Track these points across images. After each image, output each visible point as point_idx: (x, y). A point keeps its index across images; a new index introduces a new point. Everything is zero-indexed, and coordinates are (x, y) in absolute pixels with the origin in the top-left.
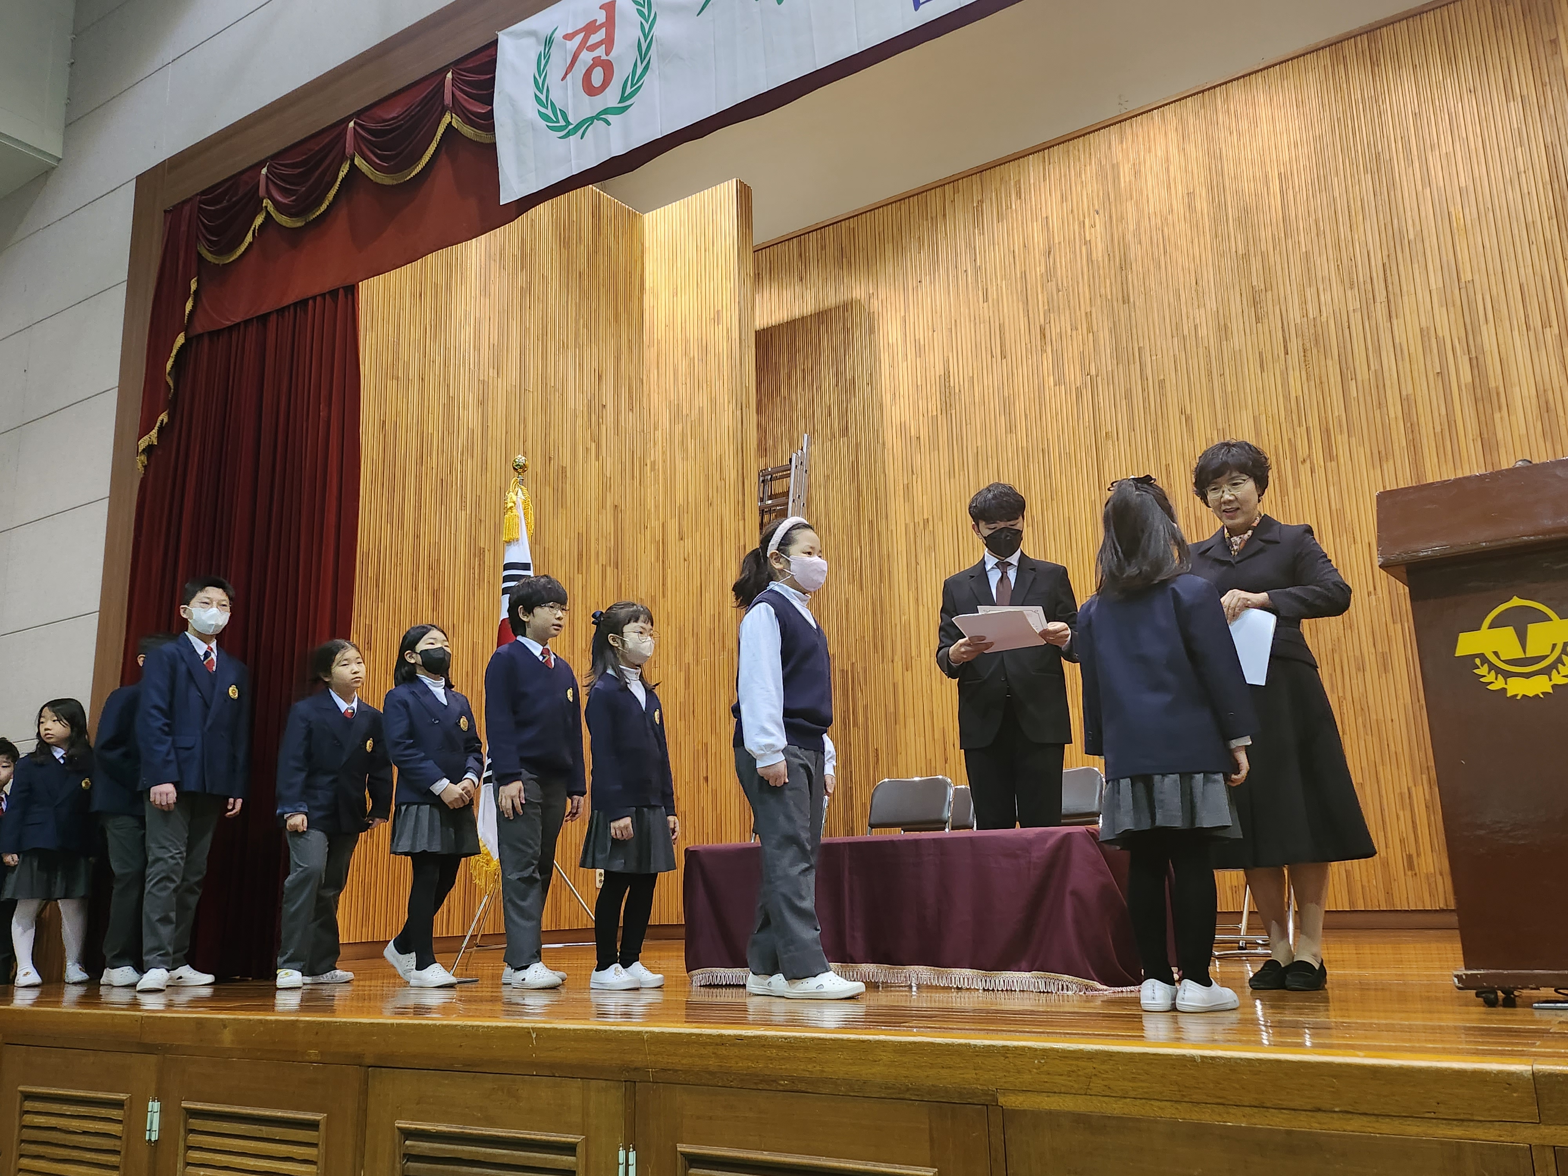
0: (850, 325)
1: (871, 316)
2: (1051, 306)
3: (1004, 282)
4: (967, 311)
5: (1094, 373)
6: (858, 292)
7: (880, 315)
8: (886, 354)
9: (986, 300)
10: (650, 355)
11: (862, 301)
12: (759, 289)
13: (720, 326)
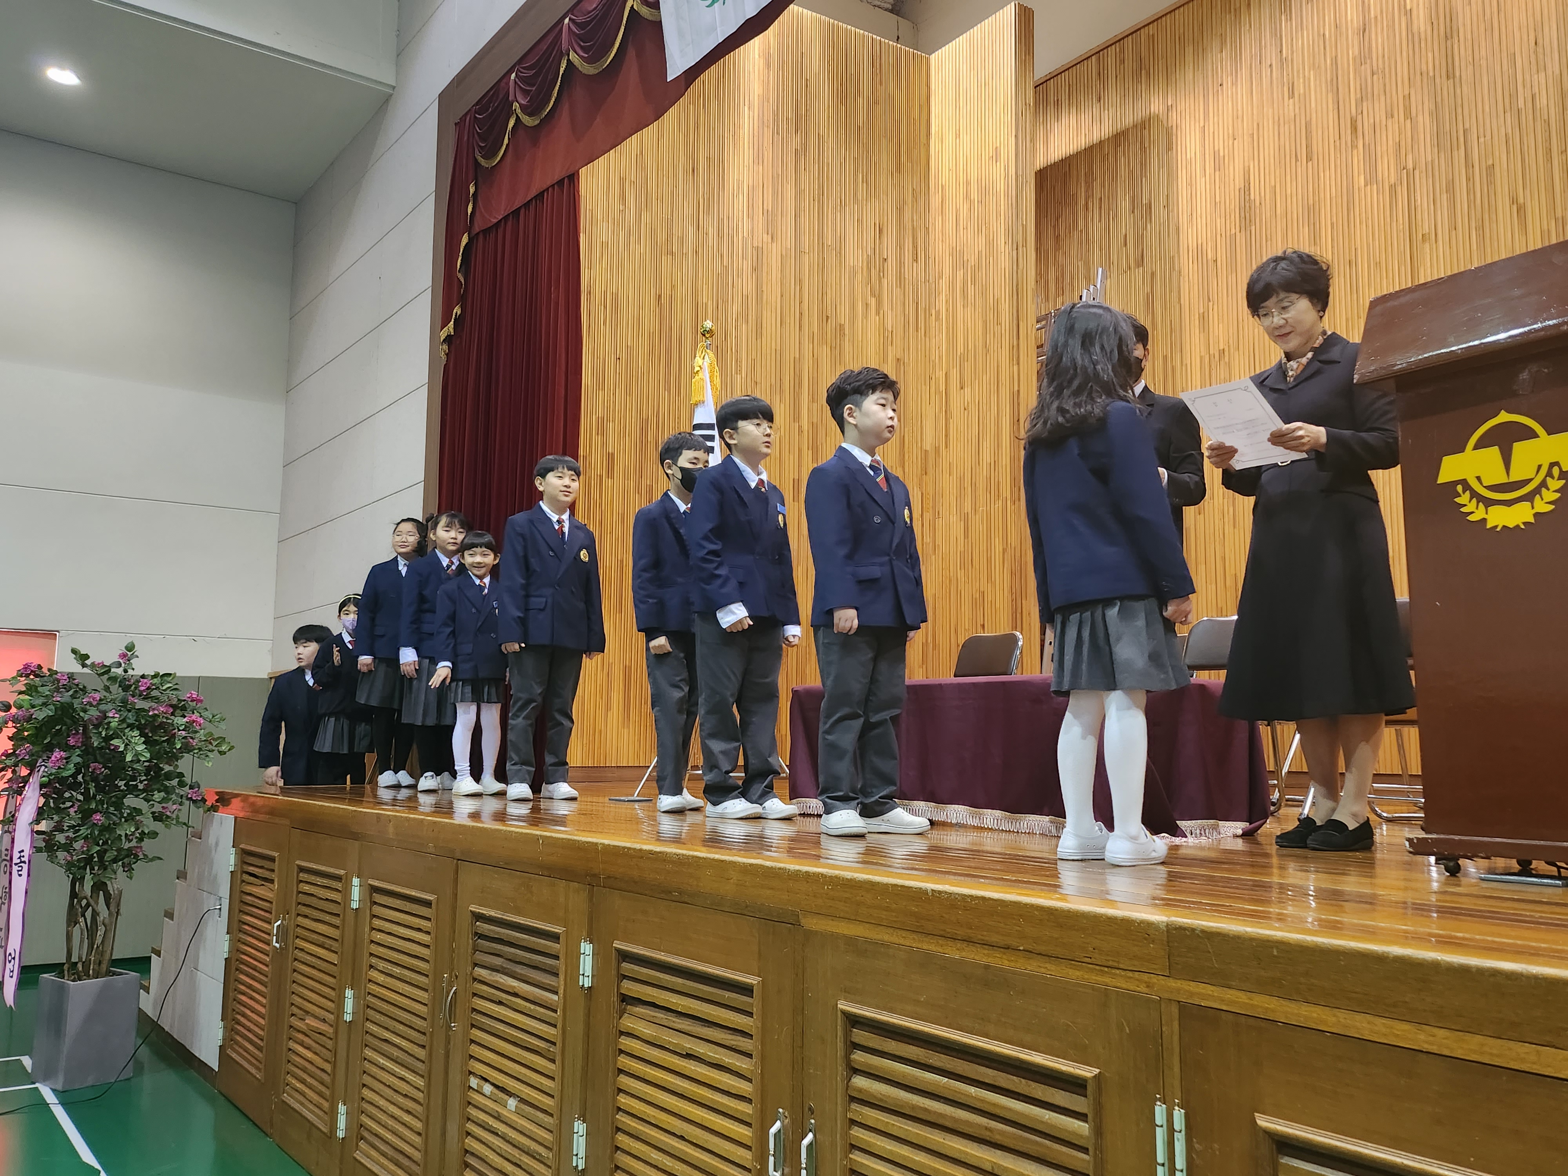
0: (1147, 145)
1: (1169, 133)
2: (1363, 94)
3: (1311, 73)
4: (1270, 111)
5: (1410, 166)
6: (1156, 106)
7: (1179, 128)
8: (1184, 171)
9: (1291, 95)
11: (1161, 116)
12: (1058, 117)
13: (998, 164)
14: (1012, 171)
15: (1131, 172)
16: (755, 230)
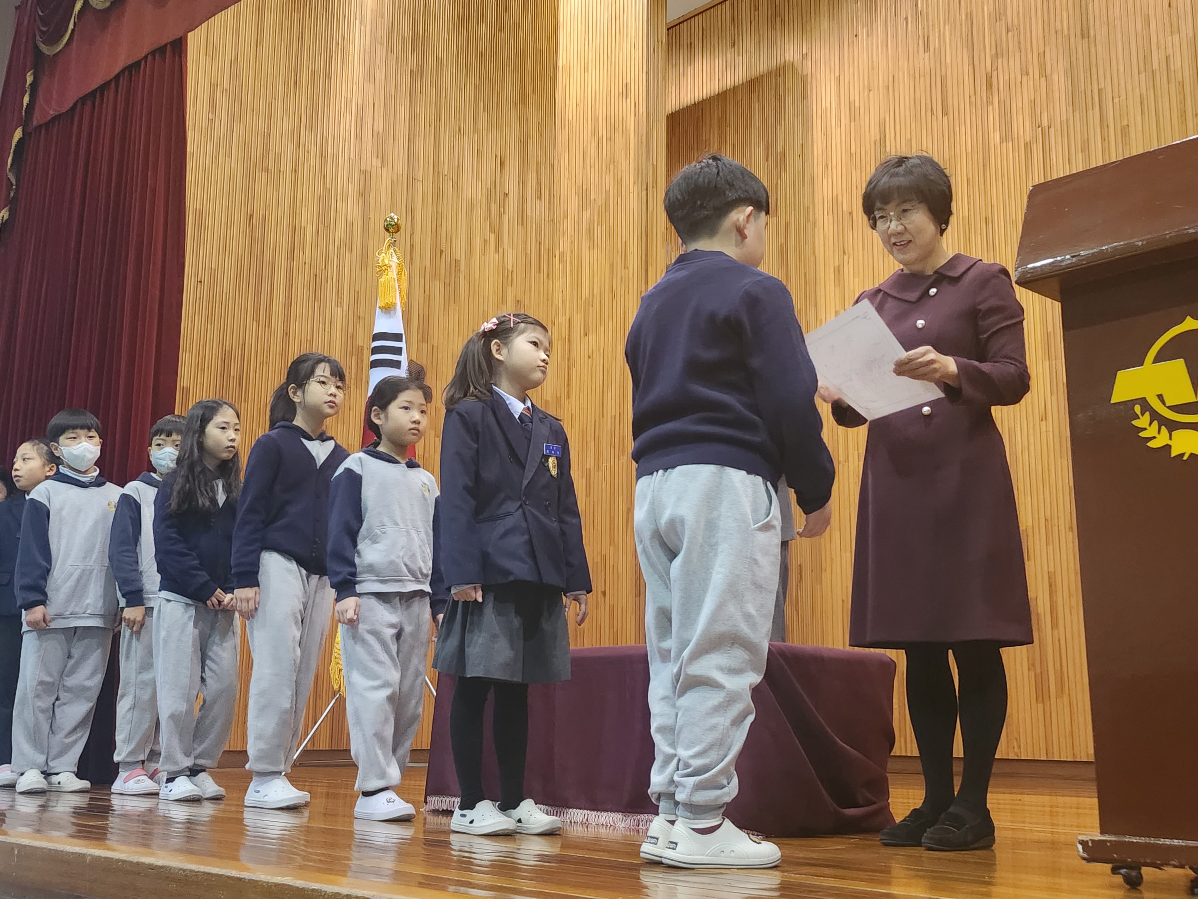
0: (781, 92)
1: (804, 81)
2: (999, 50)
3: (947, 27)
4: (906, 64)
5: (1046, 124)
6: (792, 54)
7: (814, 78)
8: (819, 121)
9: (927, 49)
10: (561, 137)
11: (796, 64)
12: (691, 59)
13: (628, 100)
14: (643, 109)
16: (364, 152)
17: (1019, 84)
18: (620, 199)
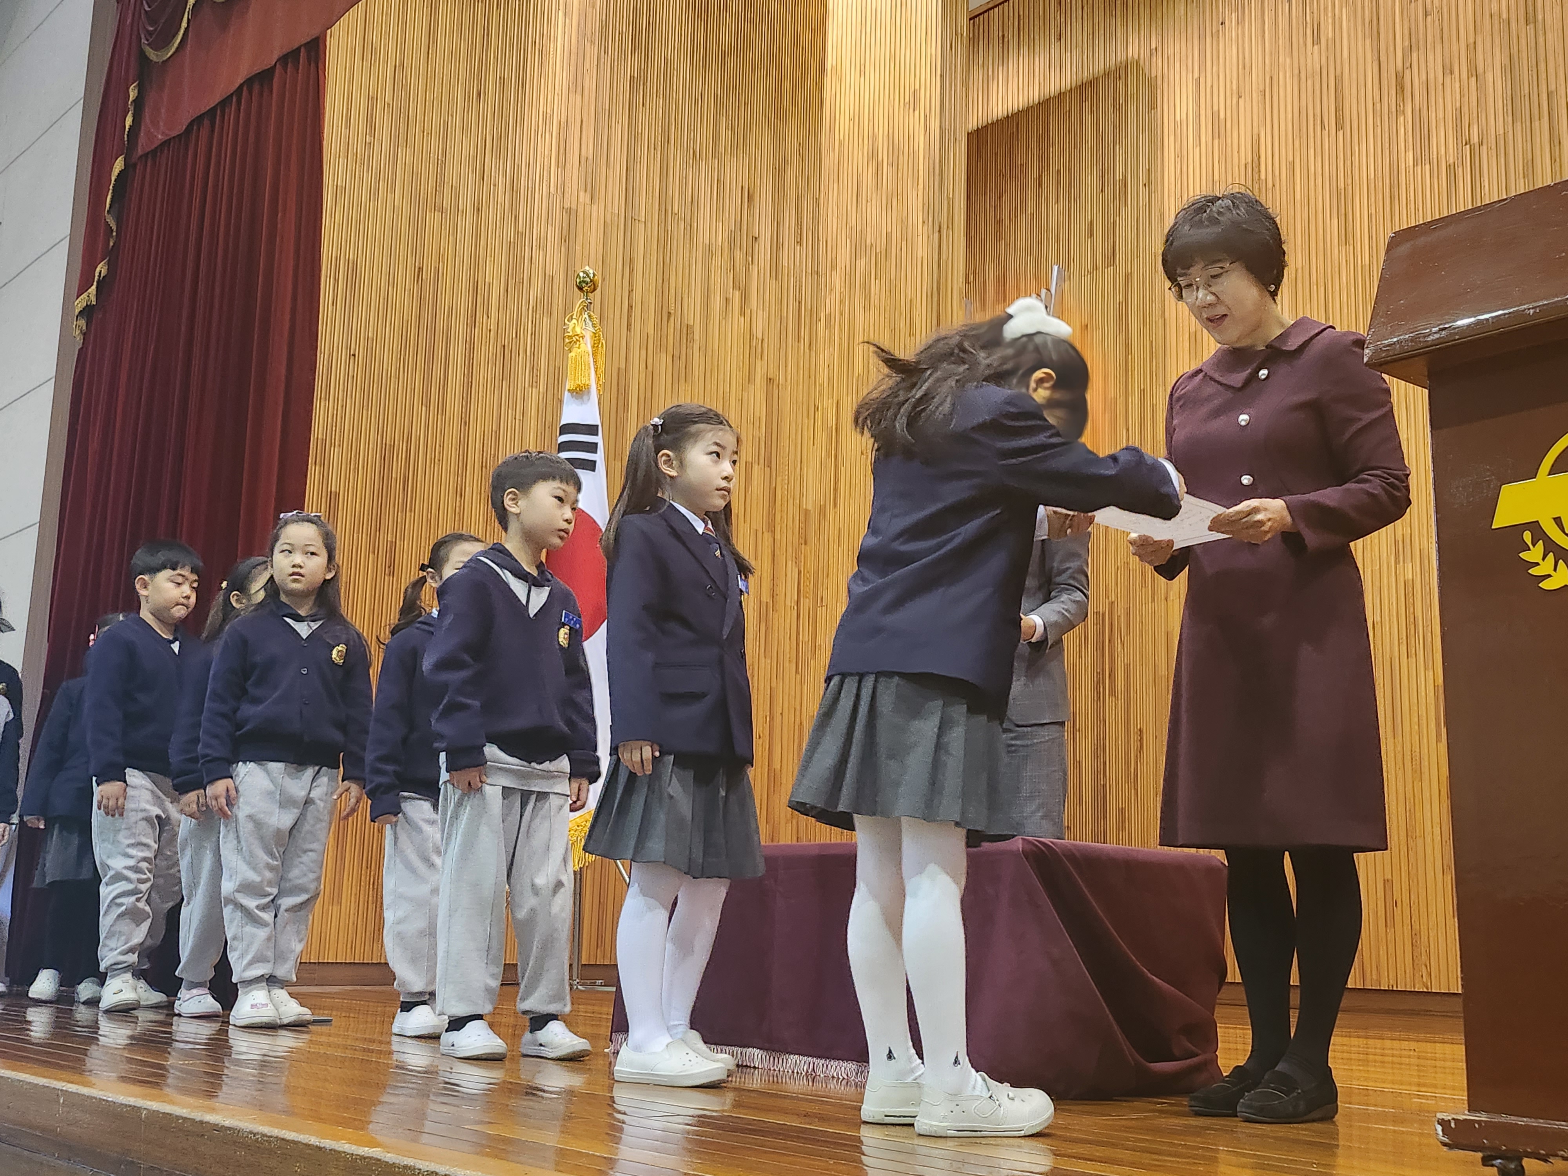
1: (1152, 85)
2: (1413, 40)
3: (1344, 10)
4: (1288, 60)
5: (1477, 141)
6: (1136, 48)
7: (1166, 80)
8: (1172, 138)
9: (1317, 40)
10: (829, 162)
11: (1142, 62)
12: (1003, 58)
13: (917, 113)
14: (935, 124)
15: (1100, 137)
16: (568, 184)
17: (1441, 87)
18: (904, 243)
